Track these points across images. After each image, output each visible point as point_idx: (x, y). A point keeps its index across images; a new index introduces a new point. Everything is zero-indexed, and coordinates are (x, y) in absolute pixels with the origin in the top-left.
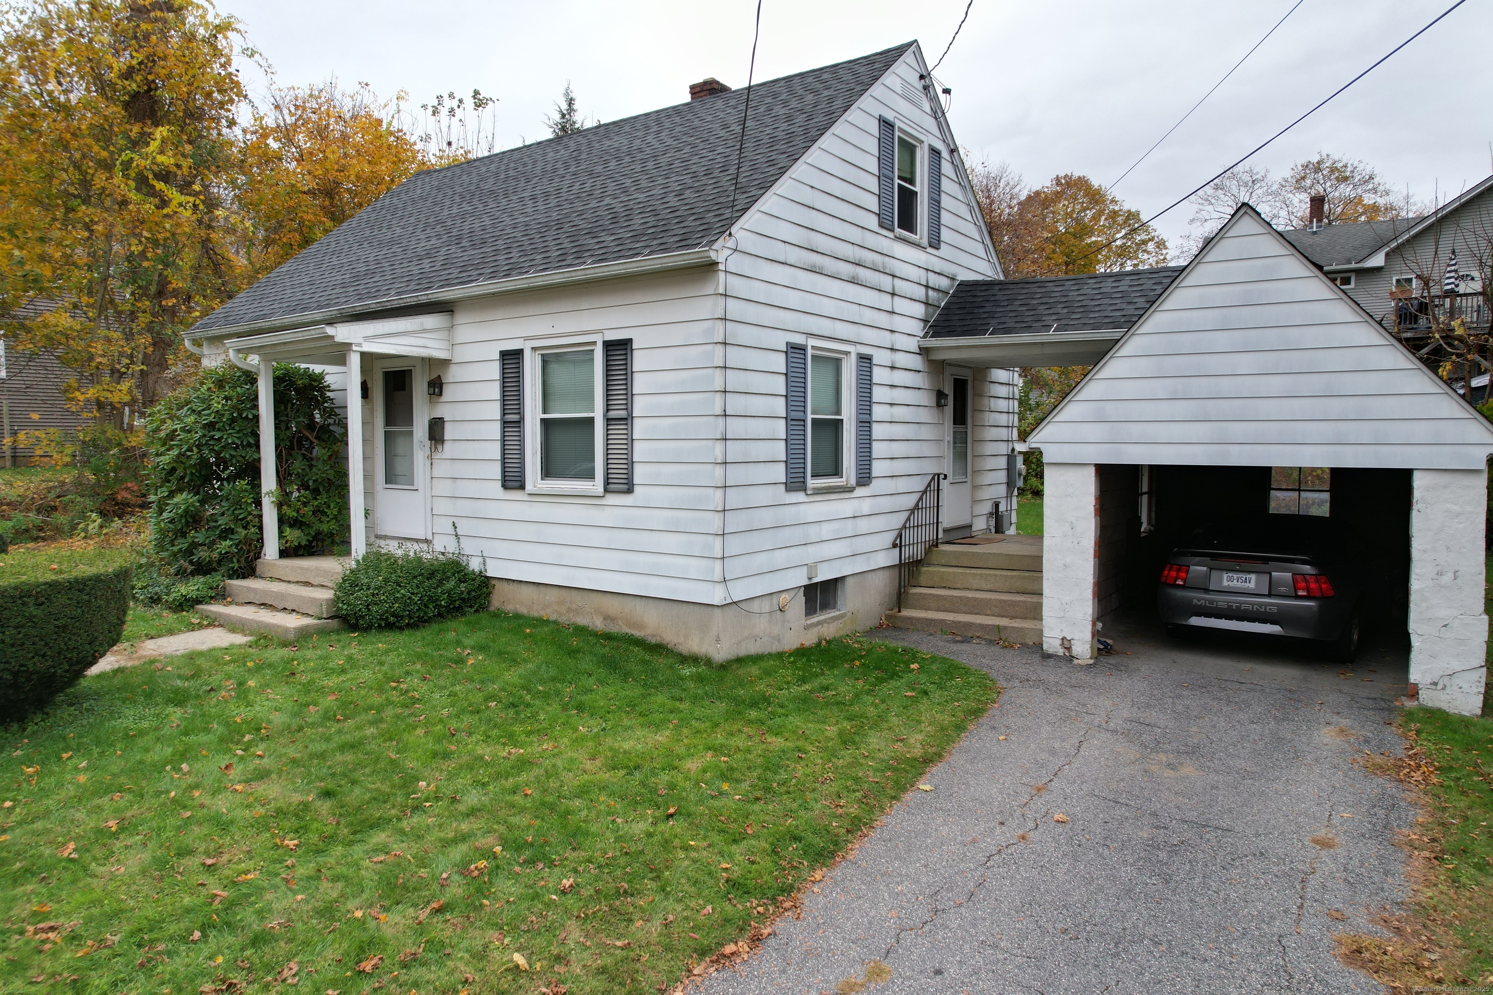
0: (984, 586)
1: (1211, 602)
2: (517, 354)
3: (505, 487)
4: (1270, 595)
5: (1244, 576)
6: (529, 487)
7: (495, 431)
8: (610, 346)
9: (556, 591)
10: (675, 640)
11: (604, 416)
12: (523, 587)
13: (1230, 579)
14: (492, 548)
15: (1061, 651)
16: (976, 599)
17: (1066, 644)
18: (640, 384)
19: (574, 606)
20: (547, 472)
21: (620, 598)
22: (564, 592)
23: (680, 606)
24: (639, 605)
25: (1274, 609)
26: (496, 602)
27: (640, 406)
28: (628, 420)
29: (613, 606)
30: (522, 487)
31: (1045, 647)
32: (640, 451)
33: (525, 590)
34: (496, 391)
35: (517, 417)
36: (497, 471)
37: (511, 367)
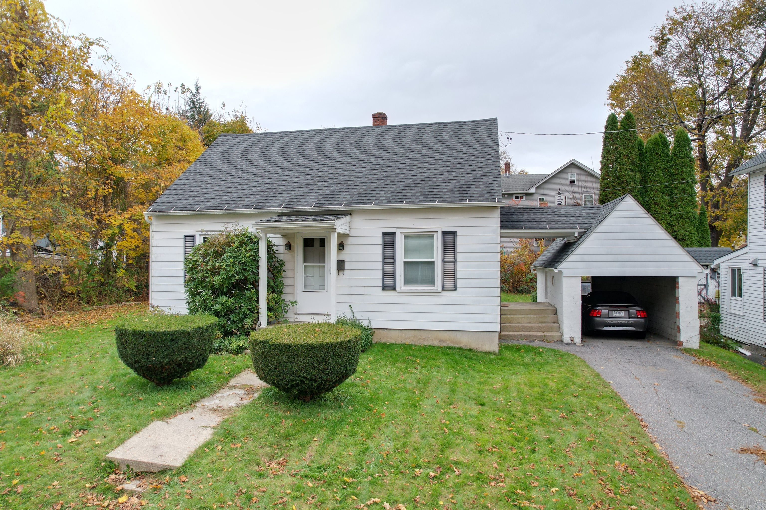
2: (393, 235)
3: (383, 289)
4: (629, 318)
5: (620, 312)
6: (398, 289)
7: (379, 266)
8: (445, 234)
9: (413, 332)
10: (477, 347)
11: (442, 261)
12: (392, 331)
13: (616, 313)
14: (372, 316)
15: (570, 342)
17: (572, 339)
18: (459, 249)
19: (422, 337)
20: (405, 284)
21: (448, 332)
22: (417, 332)
23: (479, 333)
24: (458, 334)
25: (633, 322)
26: (375, 339)
27: (459, 257)
28: (454, 262)
29: (445, 336)
30: (395, 289)
31: (564, 341)
32: (459, 275)
33: (393, 333)
34: (379, 249)
35: (392, 260)
36: (379, 283)
37: (389, 240)
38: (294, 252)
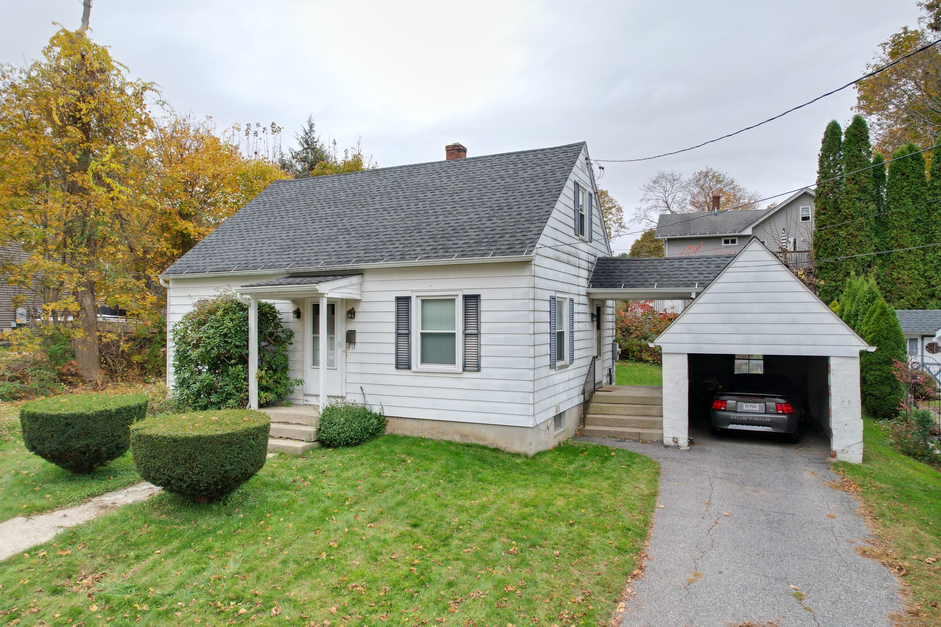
0: (624, 413)
1: (739, 417)
2: (408, 299)
3: (397, 368)
4: (766, 413)
5: (753, 404)
6: (413, 368)
7: (392, 338)
8: (466, 298)
9: (430, 422)
10: (505, 446)
11: (463, 332)
12: (408, 421)
13: (747, 406)
14: (385, 401)
15: (672, 444)
16: (623, 420)
17: (675, 440)
18: (484, 317)
19: (441, 430)
20: (423, 361)
21: (471, 425)
22: (435, 423)
23: (508, 428)
24: (483, 428)
25: (769, 420)
26: (389, 430)
27: (484, 328)
28: (477, 335)
29: (467, 429)
30: (409, 368)
31: (664, 442)
32: (484, 351)
33: (409, 423)
34: (392, 317)
35: (406, 332)
36: (392, 359)
37: (403, 305)
38: (303, 320)
